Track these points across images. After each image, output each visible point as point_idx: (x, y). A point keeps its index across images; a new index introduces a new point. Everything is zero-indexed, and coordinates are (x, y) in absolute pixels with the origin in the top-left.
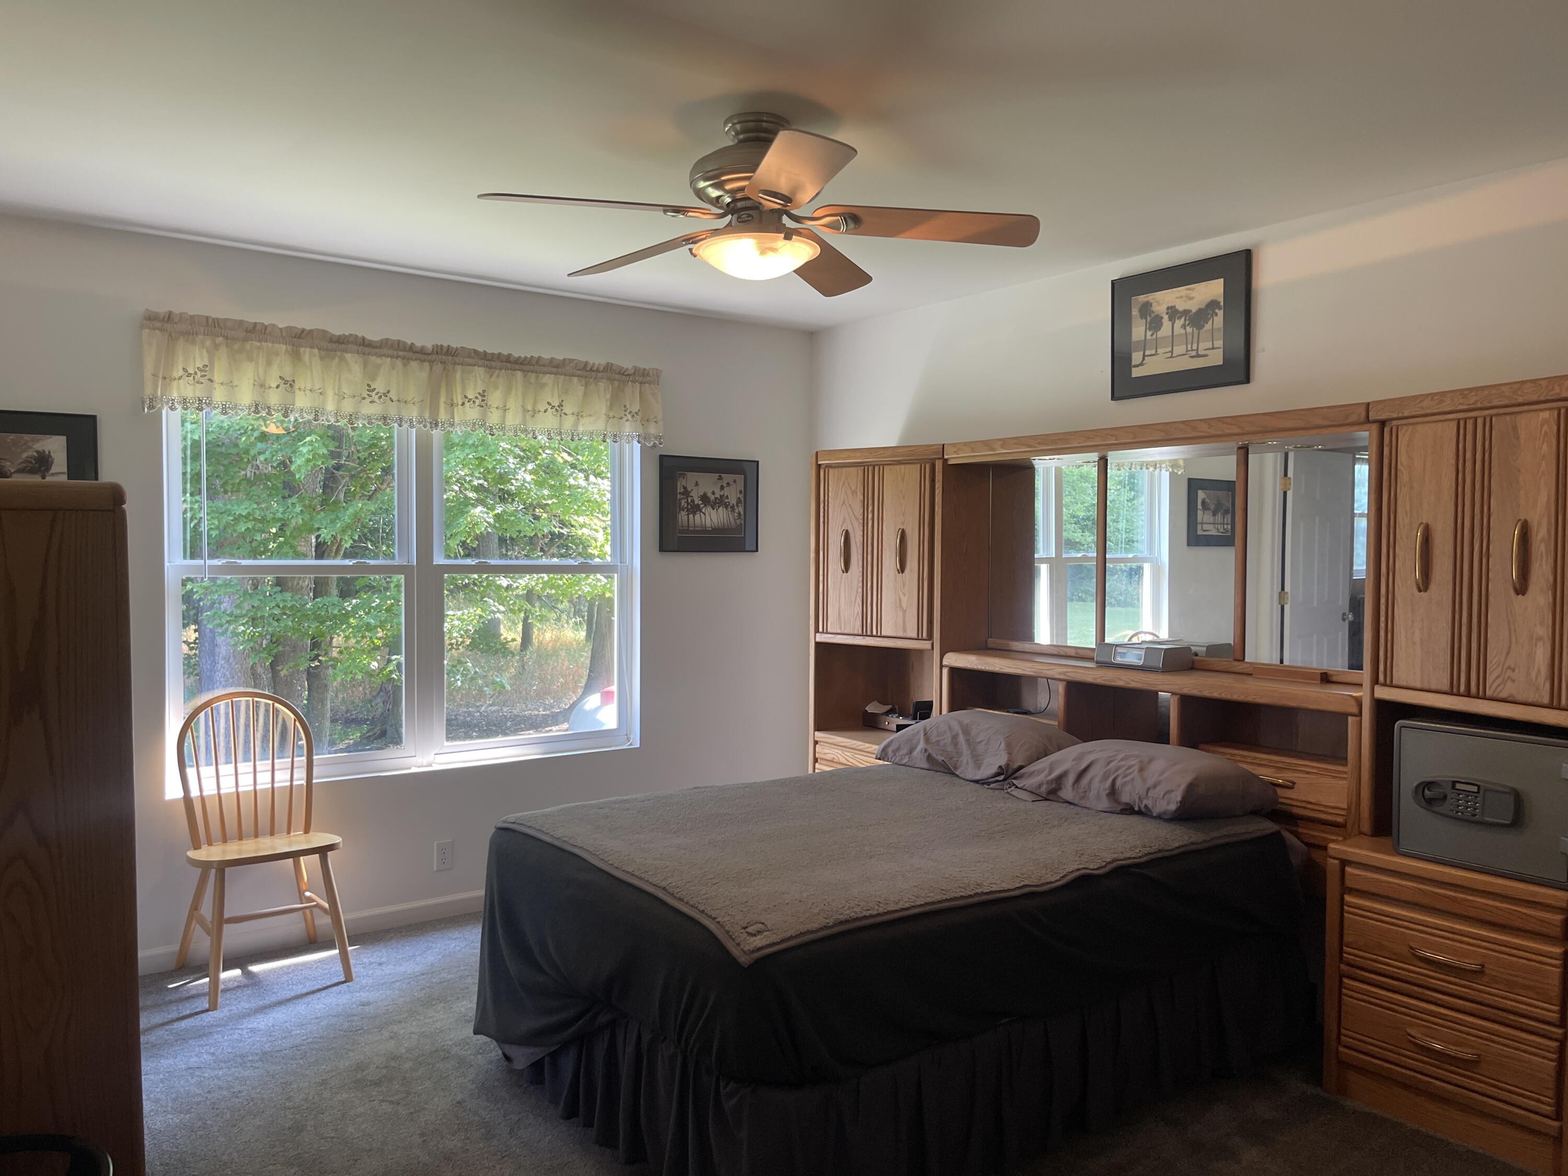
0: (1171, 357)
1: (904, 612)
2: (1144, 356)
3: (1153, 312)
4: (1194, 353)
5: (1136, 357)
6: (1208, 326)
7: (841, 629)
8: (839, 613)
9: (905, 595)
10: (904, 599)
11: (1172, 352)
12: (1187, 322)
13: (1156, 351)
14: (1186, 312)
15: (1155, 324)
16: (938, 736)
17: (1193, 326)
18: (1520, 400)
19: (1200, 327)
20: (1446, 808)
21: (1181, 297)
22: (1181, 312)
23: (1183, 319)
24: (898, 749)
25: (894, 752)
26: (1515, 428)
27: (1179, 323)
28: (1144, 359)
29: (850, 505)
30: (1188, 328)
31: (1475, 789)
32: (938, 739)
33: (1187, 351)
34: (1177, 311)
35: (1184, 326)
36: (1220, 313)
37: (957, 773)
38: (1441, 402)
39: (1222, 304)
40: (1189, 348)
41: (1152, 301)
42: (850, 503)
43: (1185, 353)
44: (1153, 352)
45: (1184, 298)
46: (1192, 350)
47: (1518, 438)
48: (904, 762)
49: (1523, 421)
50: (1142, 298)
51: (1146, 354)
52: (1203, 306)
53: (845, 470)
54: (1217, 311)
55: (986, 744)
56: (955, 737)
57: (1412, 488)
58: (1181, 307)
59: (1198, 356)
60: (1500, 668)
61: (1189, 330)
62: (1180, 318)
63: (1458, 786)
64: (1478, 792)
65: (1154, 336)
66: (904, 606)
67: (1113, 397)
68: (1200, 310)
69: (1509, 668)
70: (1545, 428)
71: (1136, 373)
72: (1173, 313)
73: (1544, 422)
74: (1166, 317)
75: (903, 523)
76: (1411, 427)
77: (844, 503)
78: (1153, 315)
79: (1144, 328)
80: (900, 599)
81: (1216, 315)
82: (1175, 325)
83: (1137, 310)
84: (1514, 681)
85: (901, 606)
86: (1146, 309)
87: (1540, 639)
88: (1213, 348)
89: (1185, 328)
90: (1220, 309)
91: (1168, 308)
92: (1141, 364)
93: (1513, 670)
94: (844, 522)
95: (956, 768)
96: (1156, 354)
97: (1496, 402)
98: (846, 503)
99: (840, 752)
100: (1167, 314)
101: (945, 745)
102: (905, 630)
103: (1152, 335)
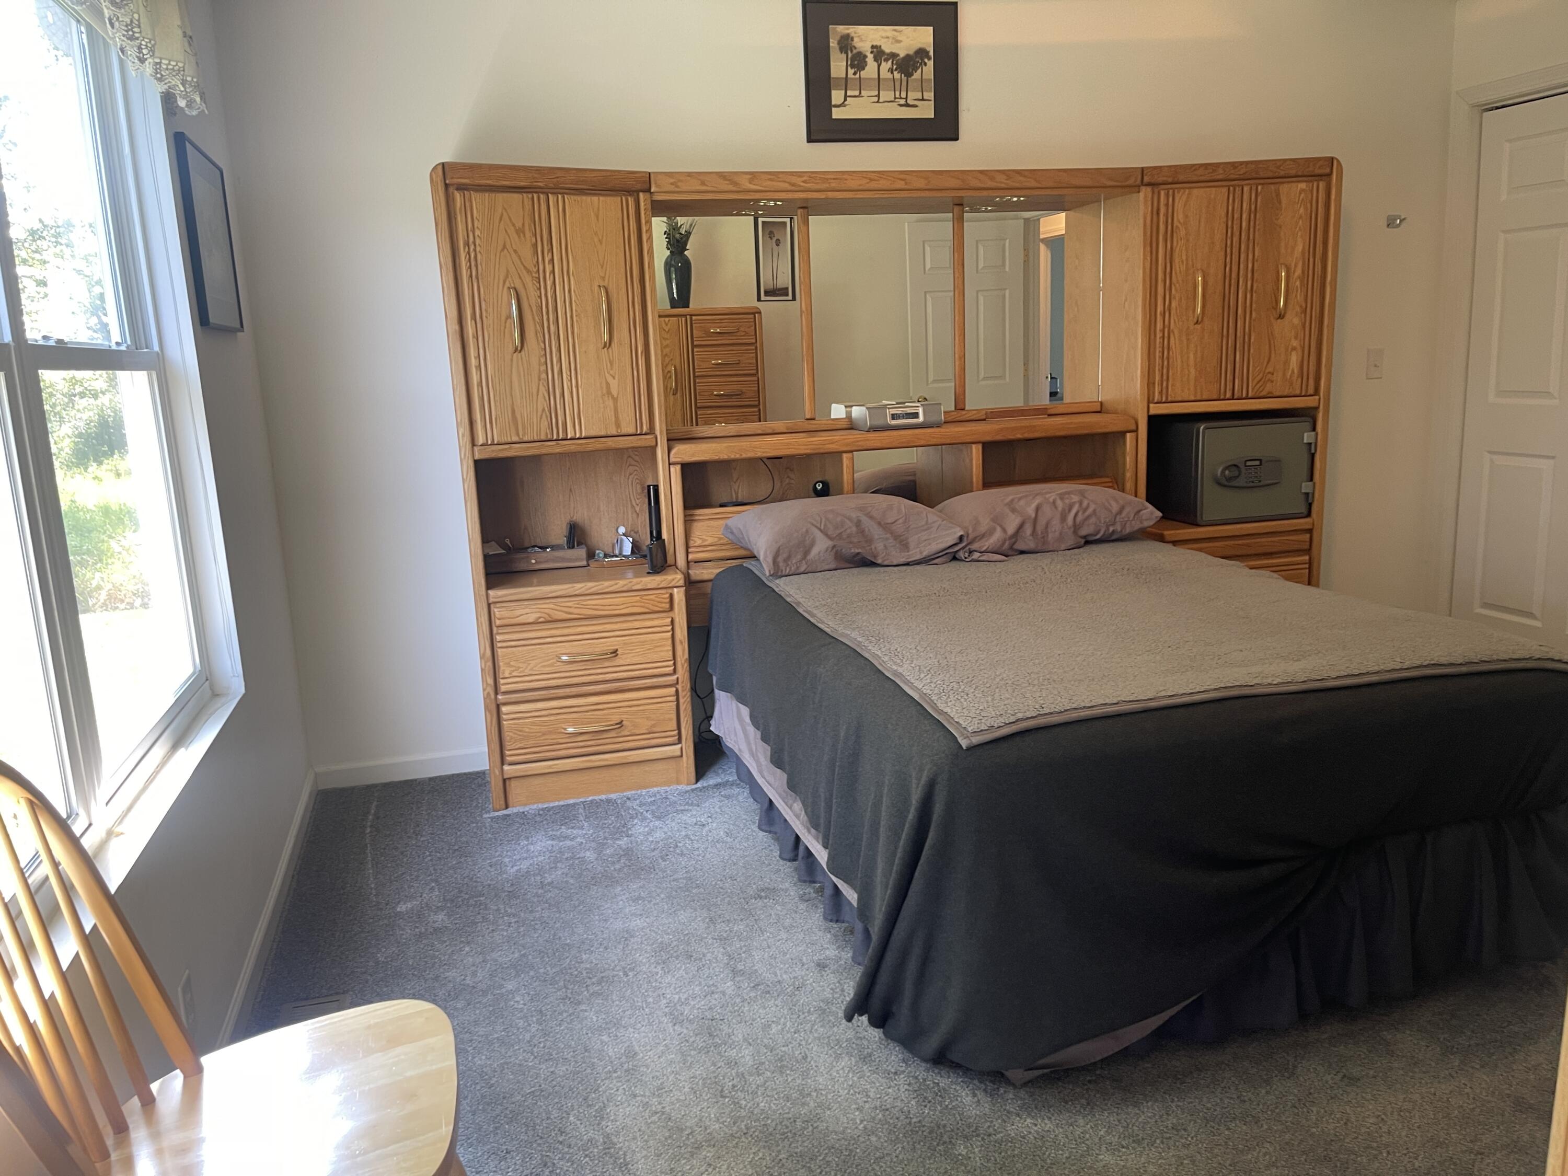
0: (878, 102)
1: (615, 400)
2: (846, 96)
3: (855, 48)
4: (902, 102)
5: (837, 96)
6: (917, 75)
7: (518, 435)
8: (513, 411)
9: (614, 378)
10: (614, 384)
11: (878, 96)
12: (895, 67)
13: (860, 93)
14: (893, 56)
15: (858, 62)
16: (836, 528)
17: (901, 72)
18: (1282, 173)
19: (909, 75)
20: (1241, 482)
21: (888, 37)
22: (888, 54)
23: (890, 62)
24: (789, 557)
25: (786, 560)
26: (1278, 195)
27: (886, 66)
28: (845, 100)
29: (515, 251)
30: (895, 73)
31: (1257, 463)
32: (838, 532)
33: (895, 98)
34: (883, 53)
35: (891, 71)
36: (930, 63)
37: (879, 561)
38: (1214, 171)
39: (931, 54)
40: (897, 96)
41: (853, 35)
42: (515, 247)
43: (893, 99)
44: (857, 93)
45: (891, 40)
46: (901, 98)
47: (1280, 203)
48: (802, 569)
49: (1284, 189)
50: (842, 29)
51: (848, 94)
52: (911, 52)
53: (501, 197)
54: (926, 60)
55: (905, 522)
56: (858, 523)
57: (1188, 240)
58: (887, 49)
59: (907, 105)
60: (1261, 375)
61: (897, 75)
62: (886, 60)
63: (1249, 463)
64: (1261, 464)
65: (857, 76)
66: (614, 392)
67: (810, 140)
68: (908, 56)
69: (1269, 373)
70: (1302, 195)
71: (837, 114)
72: (879, 54)
73: (1302, 191)
74: (870, 58)
75: (603, 278)
76: (1187, 191)
77: (504, 247)
78: (855, 51)
79: (845, 63)
80: (608, 384)
81: (925, 64)
82: (881, 68)
83: (836, 42)
84: (1272, 382)
85: (609, 393)
86: (846, 44)
87: (1294, 349)
88: (923, 99)
89: (892, 73)
90: (929, 59)
91: (873, 47)
92: (842, 105)
93: (1273, 374)
94: (507, 277)
95: (875, 557)
96: (860, 96)
97: (1262, 175)
98: (508, 246)
99: (551, 606)
100: (872, 52)
101: (849, 536)
102: (618, 425)
103: (855, 74)
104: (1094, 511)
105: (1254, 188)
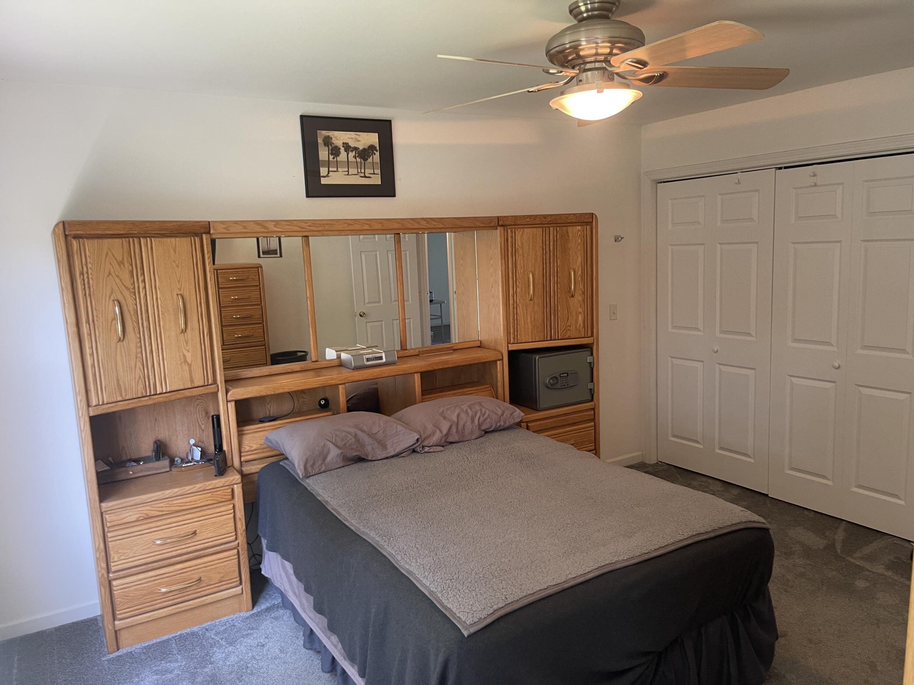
0: (348, 175)
1: (190, 365)
2: (329, 172)
3: (333, 144)
4: (362, 175)
5: (323, 171)
6: (370, 160)
7: (122, 396)
8: (118, 381)
9: (188, 351)
10: (189, 355)
11: (348, 171)
12: (357, 155)
13: (337, 169)
14: (356, 149)
15: (335, 152)
16: (342, 440)
17: (361, 158)
18: (569, 221)
19: (365, 160)
20: (558, 386)
21: (352, 138)
22: (353, 148)
23: (354, 152)
24: (314, 464)
25: (312, 466)
26: (567, 232)
27: (351, 154)
28: (329, 173)
29: (118, 276)
30: (357, 158)
31: (566, 375)
32: (344, 443)
33: (358, 172)
34: (350, 147)
35: (355, 157)
36: (378, 154)
37: (370, 458)
38: (535, 219)
39: (378, 148)
40: (359, 171)
41: (331, 136)
42: (117, 274)
43: (357, 173)
44: (335, 169)
45: (354, 139)
46: (361, 173)
47: (568, 237)
48: (323, 469)
49: (570, 229)
50: (325, 133)
51: (330, 170)
52: (366, 147)
53: (106, 241)
54: (375, 152)
55: (383, 432)
56: (356, 436)
57: (523, 256)
58: (352, 144)
59: (365, 177)
60: (565, 326)
61: (358, 160)
62: (352, 151)
63: (561, 375)
64: (568, 375)
65: (335, 159)
66: (189, 361)
67: (308, 196)
68: (364, 149)
69: (568, 326)
70: (579, 233)
71: (324, 181)
72: (347, 147)
73: (579, 230)
74: (342, 150)
75: (180, 289)
76: (522, 230)
77: (110, 274)
78: (333, 146)
79: (327, 153)
80: (184, 356)
81: (375, 154)
82: (349, 155)
83: (321, 140)
84: (570, 331)
85: (185, 361)
86: (327, 141)
87: (580, 313)
88: (374, 174)
89: (356, 158)
90: (377, 151)
91: (343, 143)
92: (327, 176)
93: (570, 326)
94: (112, 293)
95: (367, 456)
96: (337, 171)
97: (559, 221)
98: (113, 274)
99: (148, 508)
100: (343, 147)
101: (351, 445)
102: (192, 381)
103: (334, 158)
104: (489, 415)
105: (555, 228)
